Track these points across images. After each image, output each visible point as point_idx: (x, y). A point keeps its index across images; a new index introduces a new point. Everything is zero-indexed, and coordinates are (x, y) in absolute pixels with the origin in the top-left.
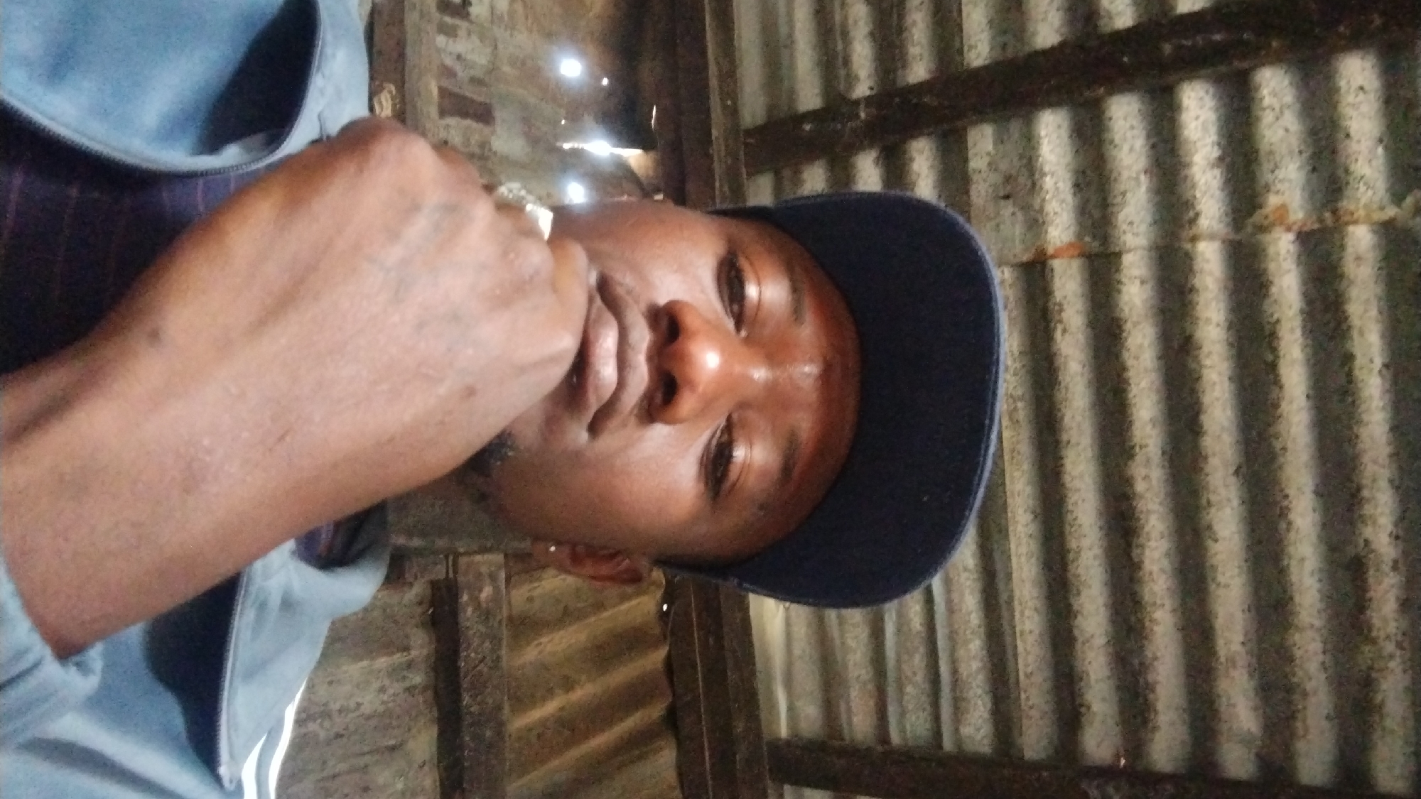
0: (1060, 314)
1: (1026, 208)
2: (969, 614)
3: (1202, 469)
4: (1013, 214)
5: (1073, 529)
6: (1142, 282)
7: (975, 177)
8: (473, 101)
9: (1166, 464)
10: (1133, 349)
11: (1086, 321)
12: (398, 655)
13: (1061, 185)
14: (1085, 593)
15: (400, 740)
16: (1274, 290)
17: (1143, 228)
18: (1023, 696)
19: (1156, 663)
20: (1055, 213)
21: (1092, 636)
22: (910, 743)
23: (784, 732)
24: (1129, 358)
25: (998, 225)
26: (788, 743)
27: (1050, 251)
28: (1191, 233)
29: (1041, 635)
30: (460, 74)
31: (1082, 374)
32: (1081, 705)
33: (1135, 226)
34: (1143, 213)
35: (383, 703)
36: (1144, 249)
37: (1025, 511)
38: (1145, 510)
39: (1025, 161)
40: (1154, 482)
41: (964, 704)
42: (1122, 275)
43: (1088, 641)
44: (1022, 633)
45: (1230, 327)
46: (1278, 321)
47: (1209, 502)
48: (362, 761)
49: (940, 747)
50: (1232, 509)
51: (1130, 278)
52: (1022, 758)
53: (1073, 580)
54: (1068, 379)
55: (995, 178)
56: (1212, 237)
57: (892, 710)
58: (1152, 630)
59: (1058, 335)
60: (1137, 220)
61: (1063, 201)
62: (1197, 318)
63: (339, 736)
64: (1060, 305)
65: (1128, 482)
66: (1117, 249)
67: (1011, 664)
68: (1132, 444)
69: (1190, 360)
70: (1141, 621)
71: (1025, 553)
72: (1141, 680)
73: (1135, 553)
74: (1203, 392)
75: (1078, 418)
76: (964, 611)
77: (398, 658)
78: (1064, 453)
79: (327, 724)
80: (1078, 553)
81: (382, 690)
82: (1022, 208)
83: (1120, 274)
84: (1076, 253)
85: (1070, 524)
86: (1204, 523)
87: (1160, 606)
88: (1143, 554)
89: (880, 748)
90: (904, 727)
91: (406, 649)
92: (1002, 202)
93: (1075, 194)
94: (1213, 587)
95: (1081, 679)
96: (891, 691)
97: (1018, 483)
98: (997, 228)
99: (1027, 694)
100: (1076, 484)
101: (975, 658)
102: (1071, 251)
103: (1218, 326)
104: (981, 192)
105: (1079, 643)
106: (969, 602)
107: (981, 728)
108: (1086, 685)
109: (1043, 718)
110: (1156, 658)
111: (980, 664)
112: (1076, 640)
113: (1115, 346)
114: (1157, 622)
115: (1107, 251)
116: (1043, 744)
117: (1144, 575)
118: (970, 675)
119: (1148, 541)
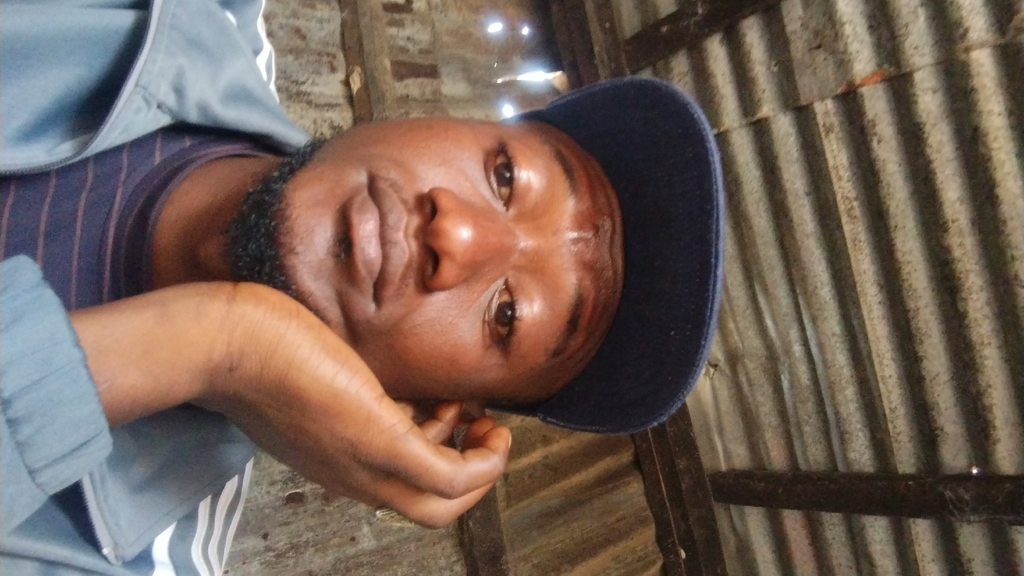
0: (873, 129)
1: (834, 52)
2: (842, 368)
3: (1003, 232)
4: (825, 59)
5: (910, 293)
6: (935, 92)
7: (792, 37)
8: (421, 65)
9: (977, 232)
10: (935, 145)
11: (896, 130)
13: (858, 29)
14: (927, 342)
17: (927, 49)
18: (890, 426)
19: (990, 390)
20: (858, 52)
21: (937, 375)
22: (814, 470)
23: (724, 467)
24: (932, 153)
25: (814, 70)
26: (726, 474)
27: (858, 81)
28: (964, 46)
30: (411, 50)
31: (899, 172)
32: (936, 429)
33: (920, 48)
34: (925, 38)
36: (932, 65)
37: (872, 284)
38: (963, 270)
39: (827, 17)
40: (969, 247)
41: (847, 436)
42: (916, 89)
43: (935, 379)
44: (883, 378)
45: (1011, 113)
47: (1013, 257)
49: (837, 470)
51: (923, 90)
52: (897, 473)
53: (914, 332)
54: (888, 178)
55: (808, 35)
56: (982, 45)
57: (797, 444)
58: (983, 363)
59: (875, 144)
60: (920, 44)
61: (862, 42)
62: (981, 112)
64: (873, 121)
65: (947, 250)
66: (909, 70)
67: (876, 401)
68: (945, 220)
69: (980, 146)
70: (973, 359)
71: (876, 317)
73: (960, 305)
74: (995, 169)
75: (902, 207)
76: (837, 366)
78: (893, 235)
80: (917, 310)
82: (831, 53)
83: (914, 88)
84: (879, 79)
85: (907, 290)
86: (1012, 273)
87: (987, 344)
88: (967, 305)
89: (793, 473)
90: (808, 457)
92: (817, 52)
95: (933, 409)
96: (793, 430)
97: (863, 264)
98: (814, 73)
99: (894, 424)
100: (907, 258)
101: (851, 401)
102: (875, 78)
103: (1000, 115)
104: (798, 47)
105: (927, 381)
106: (841, 359)
107: (864, 454)
108: (938, 413)
109: (910, 441)
110: (990, 386)
111: (856, 405)
112: (924, 379)
113: (920, 145)
114: (986, 358)
115: (901, 73)
116: (913, 461)
117: (970, 322)
118: (849, 414)
119: (970, 295)
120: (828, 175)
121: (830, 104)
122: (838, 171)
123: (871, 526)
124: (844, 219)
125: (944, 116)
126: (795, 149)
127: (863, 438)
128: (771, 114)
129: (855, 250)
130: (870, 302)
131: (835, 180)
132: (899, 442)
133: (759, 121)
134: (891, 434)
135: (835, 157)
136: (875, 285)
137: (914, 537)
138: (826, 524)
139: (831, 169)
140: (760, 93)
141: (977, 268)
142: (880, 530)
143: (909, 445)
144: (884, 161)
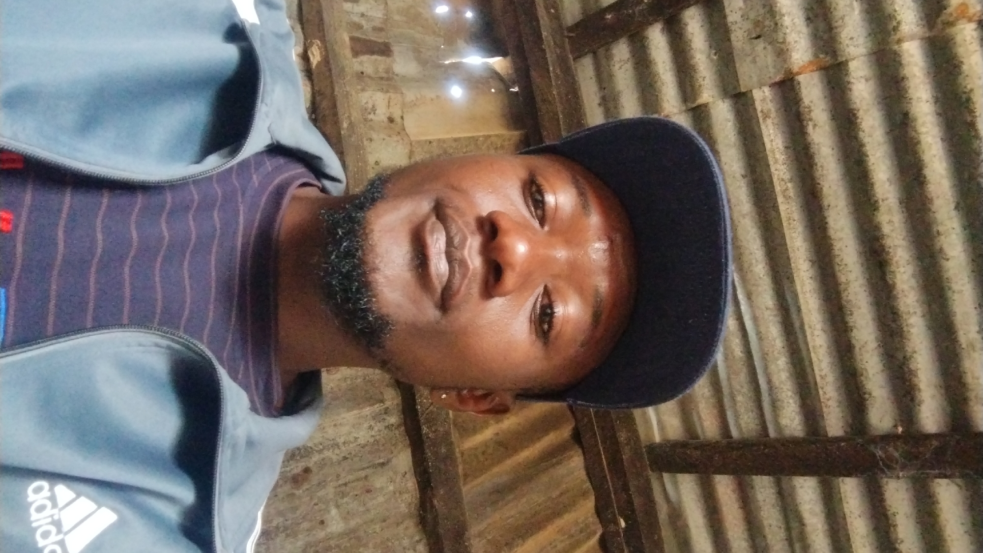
0: (809, 115)
1: (773, 42)
2: (774, 340)
3: (930, 210)
4: (765, 48)
5: (841, 268)
6: (867, 80)
7: (733, 28)
8: (375, 42)
9: (904, 209)
10: (867, 130)
11: (830, 116)
12: (377, 405)
13: (796, 20)
14: (856, 313)
15: (386, 459)
16: (965, 68)
17: (861, 40)
18: (821, 393)
19: (915, 355)
20: (796, 42)
21: (866, 343)
22: (745, 436)
23: (657, 439)
24: (864, 137)
25: (754, 58)
26: (660, 445)
27: (795, 69)
28: (896, 37)
29: (828, 348)
30: (365, 27)
31: (833, 155)
32: (865, 393)
33: (855, 39)
34: (860, 29)
35: (373, 436)
36: (865, 55)
37: (805, 261)
38: (892, 245)
39: (767, 8)
40: (897, 225)
41: (779, 403)
42: (851, 77)
43: (864, 347)
44: (814, 347)
45: (937, 100)
46: (972, 90)
47: (938, 232)
48: (362, 474)
49: (767, 435)
50: (957, 234)
51: (857, 79)
52: (826, 436)
53: (844, 303)
54: (822, 160)
55: (748, 25)
56: (912, 38)
57: (730, 415)
58: (909, 331)
59: (810, 129)
60: (855, 35)
61: (800, 32)
62: (911, 99)
63: (345, 458)
64: (809, 107)
65: (877, 228)
66: (844, 59)
67: (809, 370)
68: (876, 199)
69: (910, 130)
71: (808, 291)
72: (906, 369)
73: (888, 277)
74: (923, 152)
75: (834, 188)
76: (770, 338)
77: (377, 407)
78: (826, 214)
79: (337, 451)
80: (848, 283)
81: (371, 428)
82: (770, 43)
83: (849, 77)
84: (815, 68)
85: (838, 264)
86: (938, 247)
87: (913, 313)
88: (895, 277)
89: (724, 441)
90: (740, 425)
91: (382, 401)
92: (755, 41)
93: (808, 26)
94: (950, 294)
95: (862, 375)
96: (726, 401)
97: (796, 241)
98: (754, 61)
99: (824, 390)
100: (839, 235)
101: (783, 370)
102: (811, 68)
103: (927, 102)
104: (738, 37)
105: (857, 349)
106: (774, 332)
107: (794, 419)
108: (866, 378)
109: (838, 406)
110: (915, 352)
111: (788, 374)
112: (854, 347)
113: (853, 130)
114: (912, 326)
115: (838, 62)
116: (841, 424)
117: (898, 293)
118: (781, 382)
119: (898, 268)
120: (765, 158)
121: (767, 91)
122: (774, 154)
123: (801, 487)
124: (780, 199)
125: (876, 103)
126: (733, 134)
127: (793, 405)
128: (711, 100)
129: (790, 229)
130: (803, 276)
131: (771, 162)
132: (829, 407)
133: (699, 107)
134: (822, 400)
135: (772, 141)
136: (807, 262)
137: (843, 495)
138: (757, 487)
139: (768, 153)
140: (700, 80)
141: (904, 243)
142: (810, 491)
143: (838, 410)
144: (818, 144)
